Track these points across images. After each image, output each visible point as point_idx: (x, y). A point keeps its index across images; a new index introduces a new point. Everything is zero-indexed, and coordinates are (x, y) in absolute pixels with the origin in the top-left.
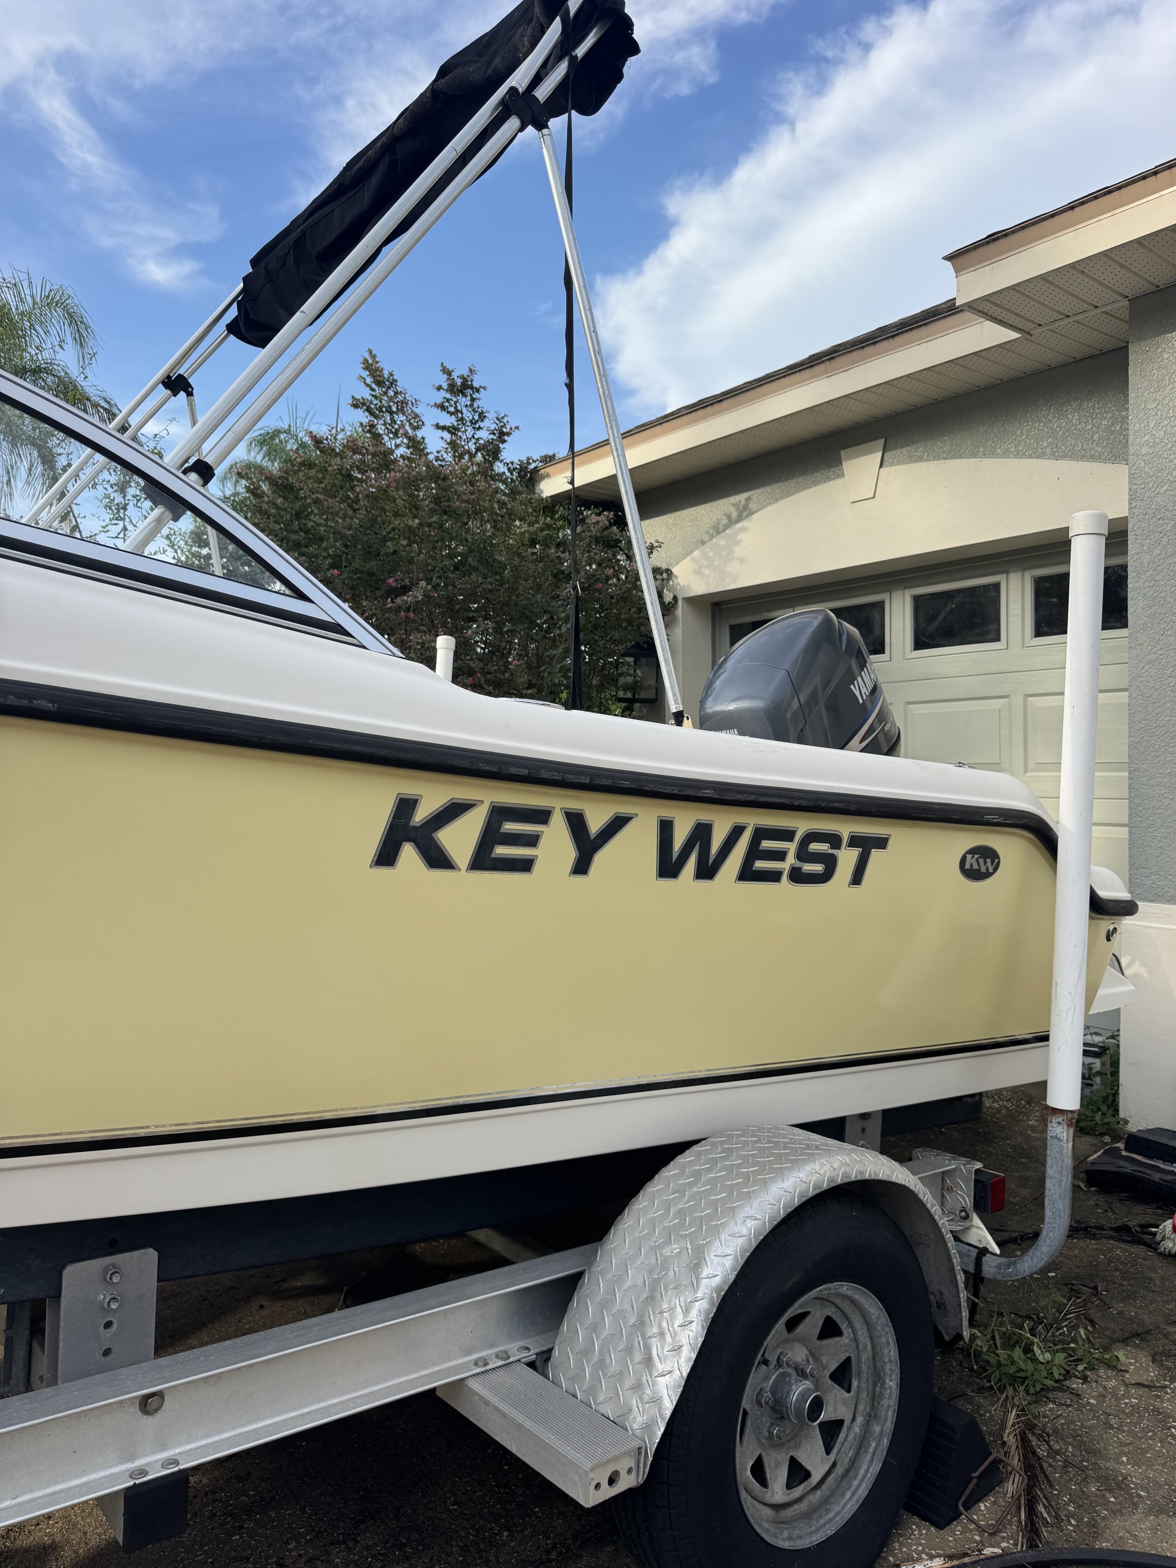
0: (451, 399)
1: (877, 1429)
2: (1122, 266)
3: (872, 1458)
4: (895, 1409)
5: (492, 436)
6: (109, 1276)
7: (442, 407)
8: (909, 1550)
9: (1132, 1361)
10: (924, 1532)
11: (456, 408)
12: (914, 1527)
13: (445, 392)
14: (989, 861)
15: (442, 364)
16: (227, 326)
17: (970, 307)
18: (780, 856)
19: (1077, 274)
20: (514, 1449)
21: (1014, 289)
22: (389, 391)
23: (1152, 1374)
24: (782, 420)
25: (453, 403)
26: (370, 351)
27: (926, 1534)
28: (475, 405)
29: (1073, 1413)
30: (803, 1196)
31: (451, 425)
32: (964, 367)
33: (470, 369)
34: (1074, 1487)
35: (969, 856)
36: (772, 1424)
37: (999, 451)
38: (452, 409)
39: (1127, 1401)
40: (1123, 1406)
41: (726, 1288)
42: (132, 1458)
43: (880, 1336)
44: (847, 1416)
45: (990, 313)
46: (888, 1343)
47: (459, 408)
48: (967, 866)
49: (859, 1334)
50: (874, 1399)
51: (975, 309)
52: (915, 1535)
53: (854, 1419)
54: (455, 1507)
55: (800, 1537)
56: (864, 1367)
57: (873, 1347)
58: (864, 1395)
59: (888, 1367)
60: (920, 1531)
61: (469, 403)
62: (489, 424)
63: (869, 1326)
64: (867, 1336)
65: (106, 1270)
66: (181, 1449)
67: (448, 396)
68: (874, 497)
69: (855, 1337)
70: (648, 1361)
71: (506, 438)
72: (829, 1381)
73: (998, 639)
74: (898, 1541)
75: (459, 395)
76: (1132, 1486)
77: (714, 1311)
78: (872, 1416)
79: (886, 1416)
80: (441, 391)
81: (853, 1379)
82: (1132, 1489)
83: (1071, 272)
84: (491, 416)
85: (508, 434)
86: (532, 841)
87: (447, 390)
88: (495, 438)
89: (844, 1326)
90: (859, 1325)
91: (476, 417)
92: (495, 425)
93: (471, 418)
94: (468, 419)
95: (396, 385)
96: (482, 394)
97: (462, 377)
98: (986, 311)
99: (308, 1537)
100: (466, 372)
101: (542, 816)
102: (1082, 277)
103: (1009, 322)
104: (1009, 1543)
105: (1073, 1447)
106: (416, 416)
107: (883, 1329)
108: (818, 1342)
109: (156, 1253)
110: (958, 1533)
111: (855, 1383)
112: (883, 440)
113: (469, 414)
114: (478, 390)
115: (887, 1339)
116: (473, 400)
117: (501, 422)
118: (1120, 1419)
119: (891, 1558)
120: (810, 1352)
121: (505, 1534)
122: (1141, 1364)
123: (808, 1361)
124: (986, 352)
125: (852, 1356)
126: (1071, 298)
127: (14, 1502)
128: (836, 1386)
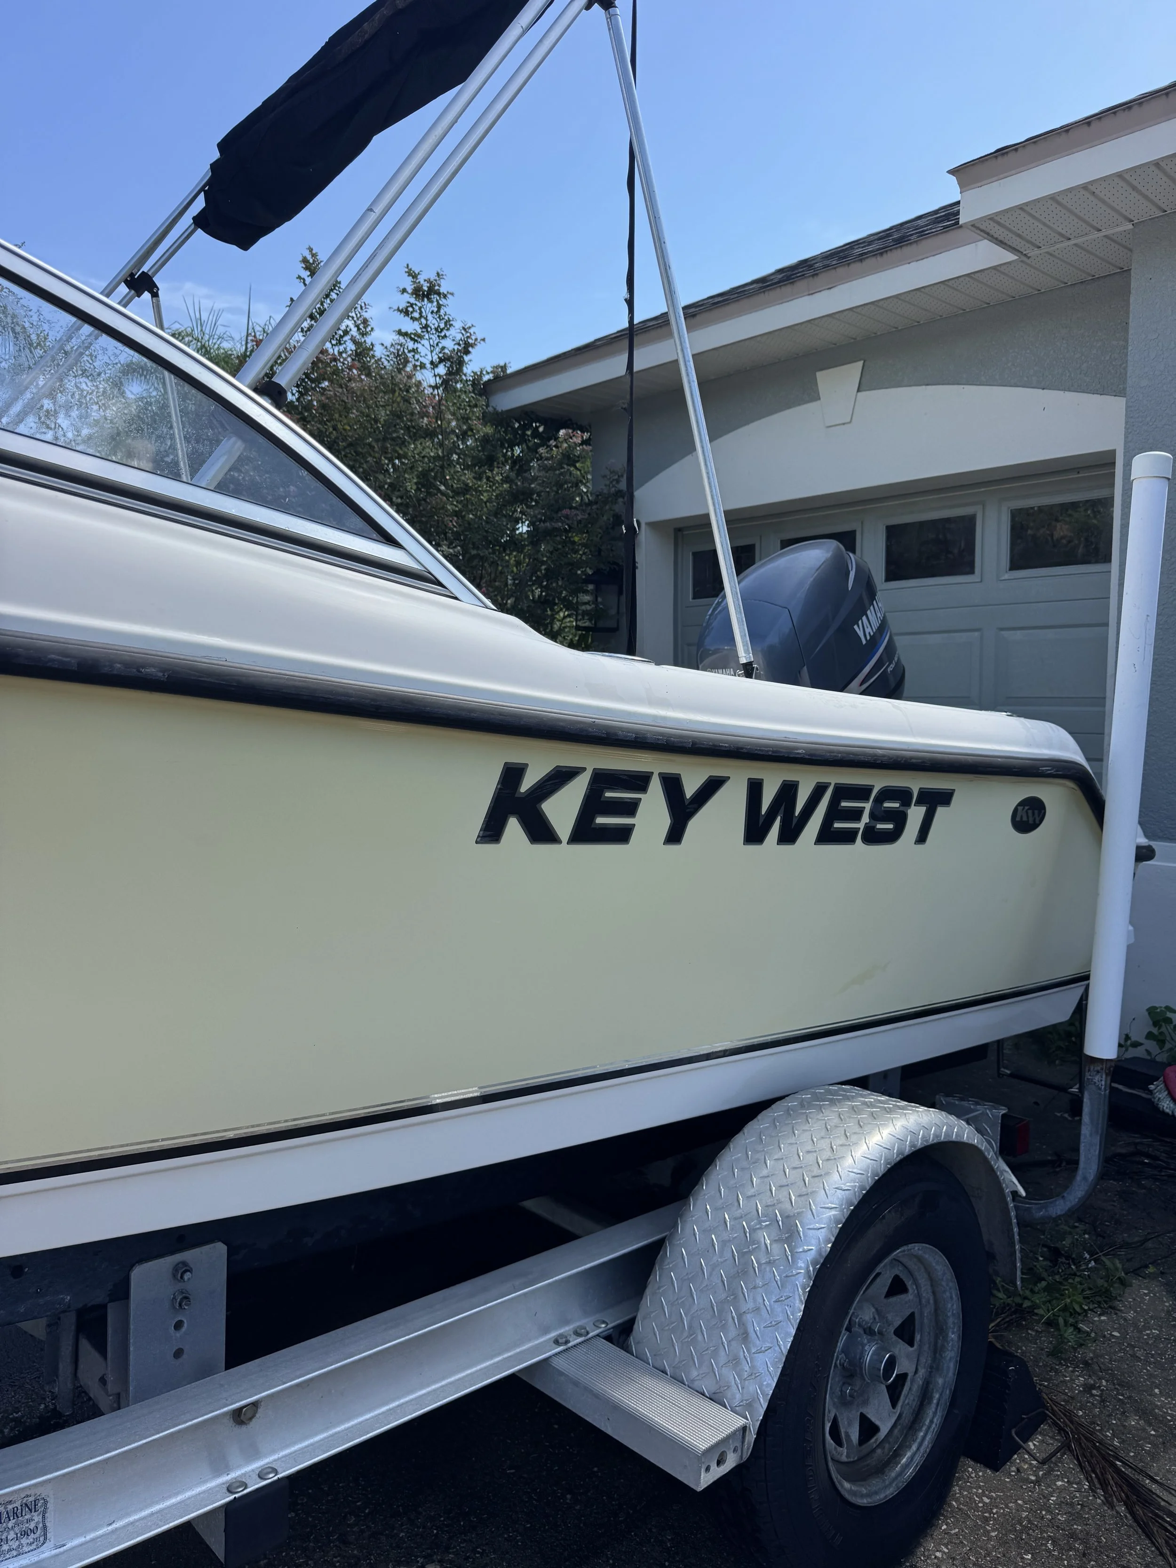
0: (416, 305)
1: (940, 1381)
2: (1134, 188)
3: (936, 1409)
4: (957, 1361)
5: (456, 347)
6: (179, 1275)
7: (406, 312)
8: (969, 1493)
9: (1146, 1292)
10: (981, 1474)
11: (421, 313)
12: (970, 1470)
13: (408, 296)
14: (1036, 812)
15: (408, 265)
16: (194, 218)
17: (973, 226)
18: (856, 815)
19: (1087, 194)
20: (609, 1431)
21: (1021, 209)
22: (332, 293)
23: (1167, 1304)
24: (759, 339)
25: (417, 308)
26: (311, 250)
27: (983, 1476)
28: (442, 312)
29: (1100, 1346)
30: (889, 1164)
31: (414, 332)
32: (954, 288)
33: (438, 274)
34: (1114, 1422)
35: (1020, 808)
36: (844, 1384)
37: (983, 378)
38: (416, 315)
39: (1148, 1332)
40: (1145, 1337)
41: (822, 1261)
42: (227, 1470)
43: (944, 1292)
44: (911, 1372)
45: (992, 233)
46: (951, 1297)
47: (424, 314)
48: (1018, 819)
49: (923, 1289)
50: (935, 1352)
51: (978, 228)
52: (972, 1478)
53: (916, 1372)
54: (512, 1471)
55: (876, 1493)
56: (926, 1321)
57: (936, 1302)
58: (926, 1347)
59: (951, 1321)
60: (977, 1474)
61: (435, 309)
62: (455, 333)
63: (933, 1282)
64: (930, 1291)
65: (176, 1269)
66: (276, 1457)
67: (413, 300)
68: (850, 422)
69: (918, 1293)
70: (745, 1337)
71: (470, 349)
72: (894, 1336)
73: (971, 571)
74: (957, 1485)
75: (423, 300)
76: (1169, 1418)
77: (811, 1284)
78: (935, 1368)
79: (948, 1368)
80: (405, 294)
81: (916, 1334)
82: (1170, 1421)
83: (1083, 192)
84: (458, 325)
85: (472, 346)
86: (630, 809)
87: (412, 294)
88: (460, 348)
89: (909, 1284)
90: (923, 1281)
91: (442, 325)
92: (461, 335)
93: (436, 326)
94: (433, 327)
95: (339, 287)
96: (450, 301)
97: (429, 281)
98: (988, 230)
99: (367, 1511)
100: (433, 277)
101: (640, 782)
102: (1092, 198)
103: (1008, 243)
104: (1063, 1481)
105: (1107, 1381)
106: (365, 322)
107: (947, 1285)
108: (885, 1301)
109: (226, 1247)
110: (1013, 1474)
111: (918, 1337)
112: (861, 363)
113: (434, 321)
114: (445, 296)
115: (951, 1293)
116: (439, 307)
117: (467, 332)
118: (1145, 1350)
119: (954, 1503)
120: (877, 1310)
121: (569, 1496)
122: (1155, 1295)
123: (875, 1319)
124: (979, 274)
125: (916, 1311)
126: (1076, 220)
127: (110, 1528)
128: (900, 1340)
